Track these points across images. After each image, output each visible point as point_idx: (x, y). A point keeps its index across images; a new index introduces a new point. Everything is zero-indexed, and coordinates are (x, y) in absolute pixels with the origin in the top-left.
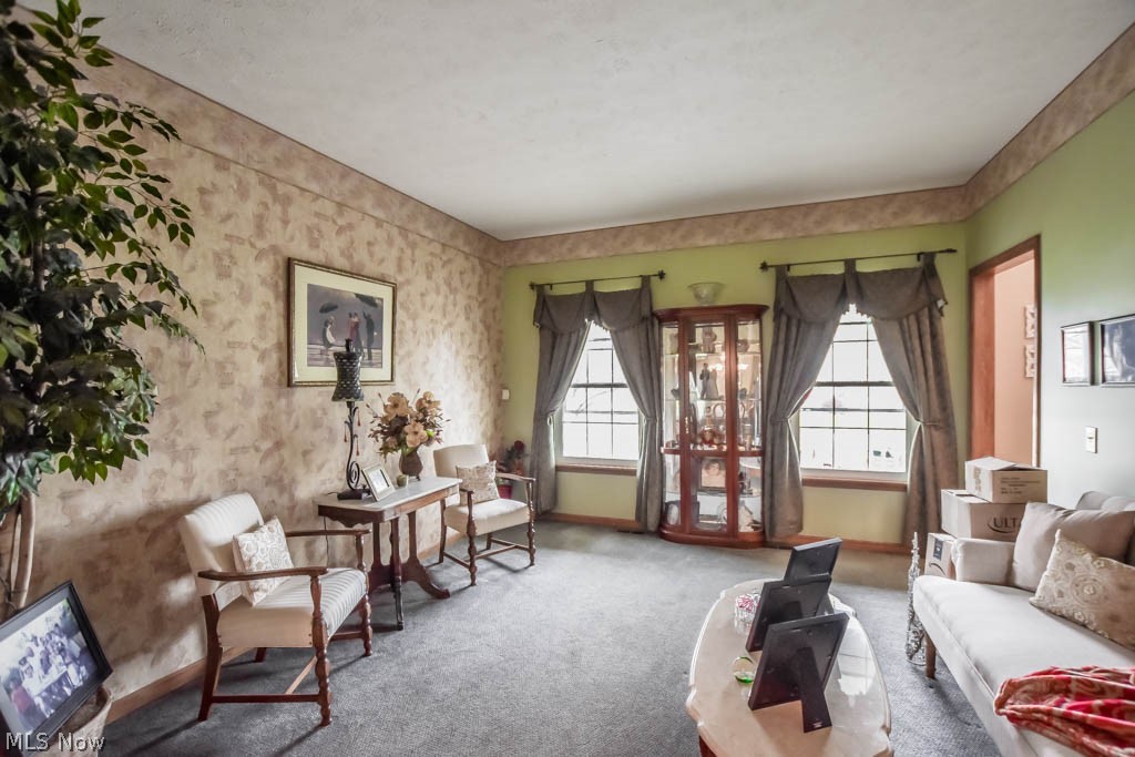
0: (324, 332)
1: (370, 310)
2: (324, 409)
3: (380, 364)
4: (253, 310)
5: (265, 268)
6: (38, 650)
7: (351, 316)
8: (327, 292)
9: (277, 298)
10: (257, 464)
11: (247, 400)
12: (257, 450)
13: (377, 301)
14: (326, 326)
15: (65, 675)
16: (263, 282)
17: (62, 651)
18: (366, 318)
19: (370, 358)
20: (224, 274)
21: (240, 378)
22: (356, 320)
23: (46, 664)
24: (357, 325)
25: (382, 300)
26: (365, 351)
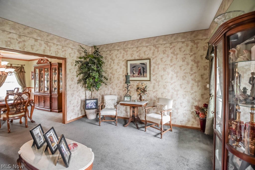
0: (133, 71)
1: (143, 66)
2: (133, 85)
3: (146, 77)
4: (122, 69)
5: (124, 63)
6: (91, 103)
7: (139, 68)
8: (134, 64)
9: (125, 67)
10: (122, 92)
11: (121, 83)
12: (122, 90)
13: (145, 64)
14: (133, 70)
15: (93, 106)
16: (124, 65)
17: (93, 104)
18: (142, 67)
19: (144, 75)
20: (118, 65)
21: (120, 80)
22: (140, 68)
23: (91, 104)
24: (140, 69)
25: (146, 63)
26: (142, 74)
